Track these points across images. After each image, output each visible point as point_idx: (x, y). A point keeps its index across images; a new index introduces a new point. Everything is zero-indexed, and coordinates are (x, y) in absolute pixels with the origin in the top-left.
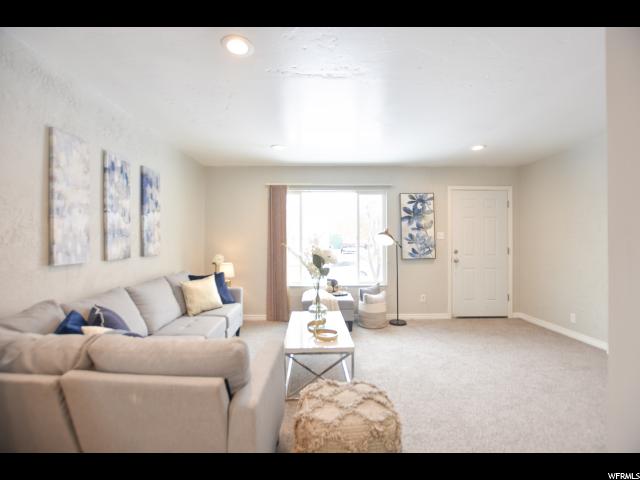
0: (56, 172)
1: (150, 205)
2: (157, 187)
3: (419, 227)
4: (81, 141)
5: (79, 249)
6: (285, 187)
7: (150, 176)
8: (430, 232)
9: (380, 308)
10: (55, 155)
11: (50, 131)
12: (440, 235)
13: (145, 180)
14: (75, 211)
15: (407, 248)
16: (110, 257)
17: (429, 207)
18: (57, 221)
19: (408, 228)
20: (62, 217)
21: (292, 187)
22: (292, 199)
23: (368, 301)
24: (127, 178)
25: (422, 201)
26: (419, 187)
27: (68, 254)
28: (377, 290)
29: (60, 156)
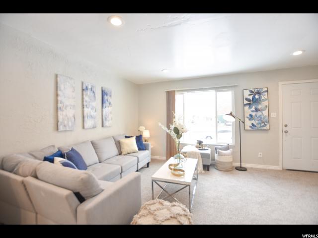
0: (59, 93)
1: (107, 104)
2: (110, 96)
3: (257, 110)
4: (71, 79)
5: (70, 124)
6: (174, 91)
7: (106, 91)
8: (265, 113)
9: (228, 159)
10: (58, 85)
11: (57, 76)
12: (273, 115)
13: (104, 93)
14: (68, 108)
15: (248, 123)
16: (86, 127)
17: (264, 96)
18: (59, 112)
19: (248, 111)
20: (62, 111)
21: (178, 91)
22: (178, 97)
23: (219, 154)
24: (94, 93)
25: (259, 93)
26: (256, 85)
27: (65, 126)
28: (228, 148)
29: (61, 86)
